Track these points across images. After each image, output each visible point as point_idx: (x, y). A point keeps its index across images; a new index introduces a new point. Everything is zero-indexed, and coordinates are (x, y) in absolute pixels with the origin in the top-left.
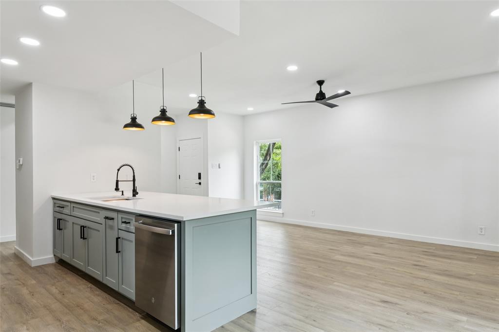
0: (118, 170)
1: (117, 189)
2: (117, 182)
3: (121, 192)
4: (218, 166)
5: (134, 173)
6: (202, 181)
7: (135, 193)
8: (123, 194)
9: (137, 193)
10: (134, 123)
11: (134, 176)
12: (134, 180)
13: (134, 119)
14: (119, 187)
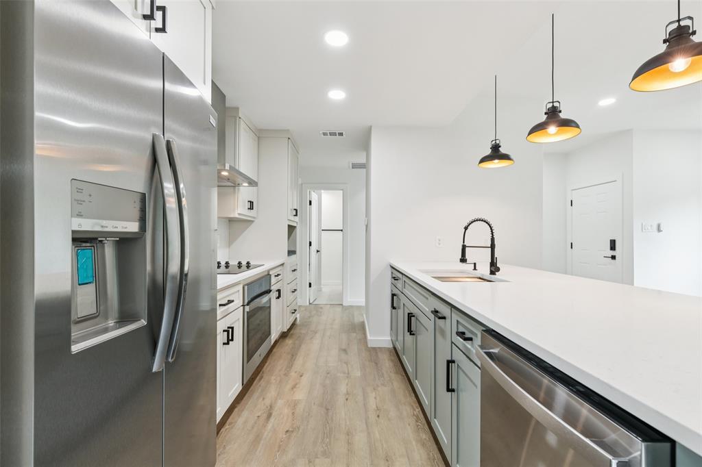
0: (466, 228)
1: (463, 260)
2: (464, 247)
3: (473, 265)
4: (655, 227)
5: (492, 234)
6: (617, 253)
7: (494, 268)
8: (475, 269)
9: (498, 270)
10: (496, 153)
11: (493, 240)
12: (493, 247)
13: (496, 147)
14: (467, 257)
